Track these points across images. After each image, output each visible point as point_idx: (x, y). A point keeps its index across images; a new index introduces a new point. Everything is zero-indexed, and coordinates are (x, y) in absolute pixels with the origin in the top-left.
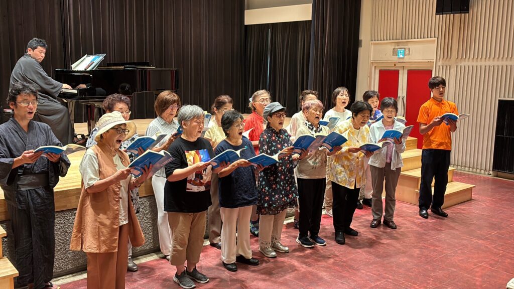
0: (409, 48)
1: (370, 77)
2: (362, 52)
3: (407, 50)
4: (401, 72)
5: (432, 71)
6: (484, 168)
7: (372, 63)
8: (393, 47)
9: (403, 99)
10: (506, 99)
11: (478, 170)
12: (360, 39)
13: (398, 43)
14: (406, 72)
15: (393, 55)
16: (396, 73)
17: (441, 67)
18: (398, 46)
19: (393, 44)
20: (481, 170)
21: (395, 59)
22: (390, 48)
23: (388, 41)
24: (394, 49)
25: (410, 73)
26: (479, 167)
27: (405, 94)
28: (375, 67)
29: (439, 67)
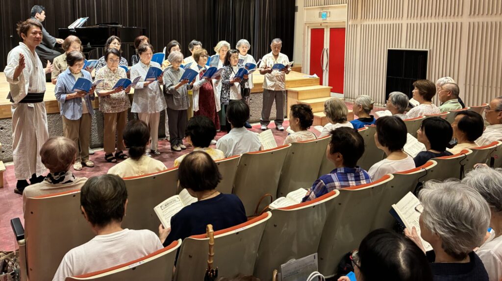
0: (330, 13)
1: (304, 34)
2: (298, 15)
3: (328, 13)
4: (325, 30)
5: (345, 28)
6: (380, 102)
7: (306, 23)
8: (319, 11)
9: (327, 51)
10: (394, 49)
11: (377, 104)
12: (296, 5)
13: (322, 8)
14: (329, 30)
15: (319, 17)
16: (321, 31)
17: (351, 26)
18: (322, 10)
19: (319, 9)
21: (320, 20)
22: (317, 12)
23: (314, 7)
24: (320, 13)
25: (332, 30)
26: (377, 101)
27: (328, 47)
28: (308, 27)
29: (350, 25)
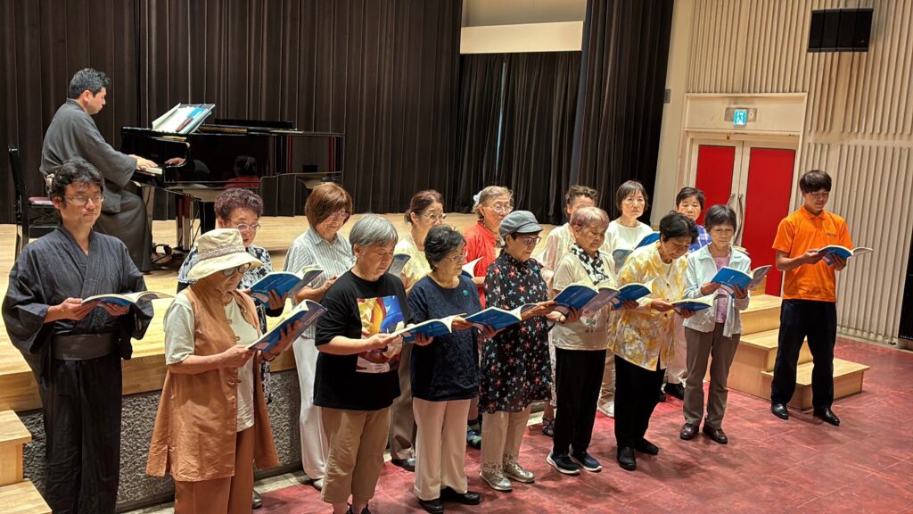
0: (756, 110)
1: (682, 157)
2: (669, 110)
3: (751, 112)
4: (738, 151)
5: (794, 152)
6: (882, 330)
7: (687, 132)
8: (726, 106)
9: (740, 200)
11: (872, 336)
12: (666, 88)
13: (736, 99)
14: (747, 151)
15: (725, 120)
16: (729, 153)
17: (813, 146)
18: (734, 104)
19: (727, 101)
20: (877, 334)
21: (728, 127)
22: (721, 107)
23: (718, 95)
24: (728, 109)
25: (755, 153)
26: (874, 329)
27: (744, 192)
28: (692, 140)
29: (809, 144)
